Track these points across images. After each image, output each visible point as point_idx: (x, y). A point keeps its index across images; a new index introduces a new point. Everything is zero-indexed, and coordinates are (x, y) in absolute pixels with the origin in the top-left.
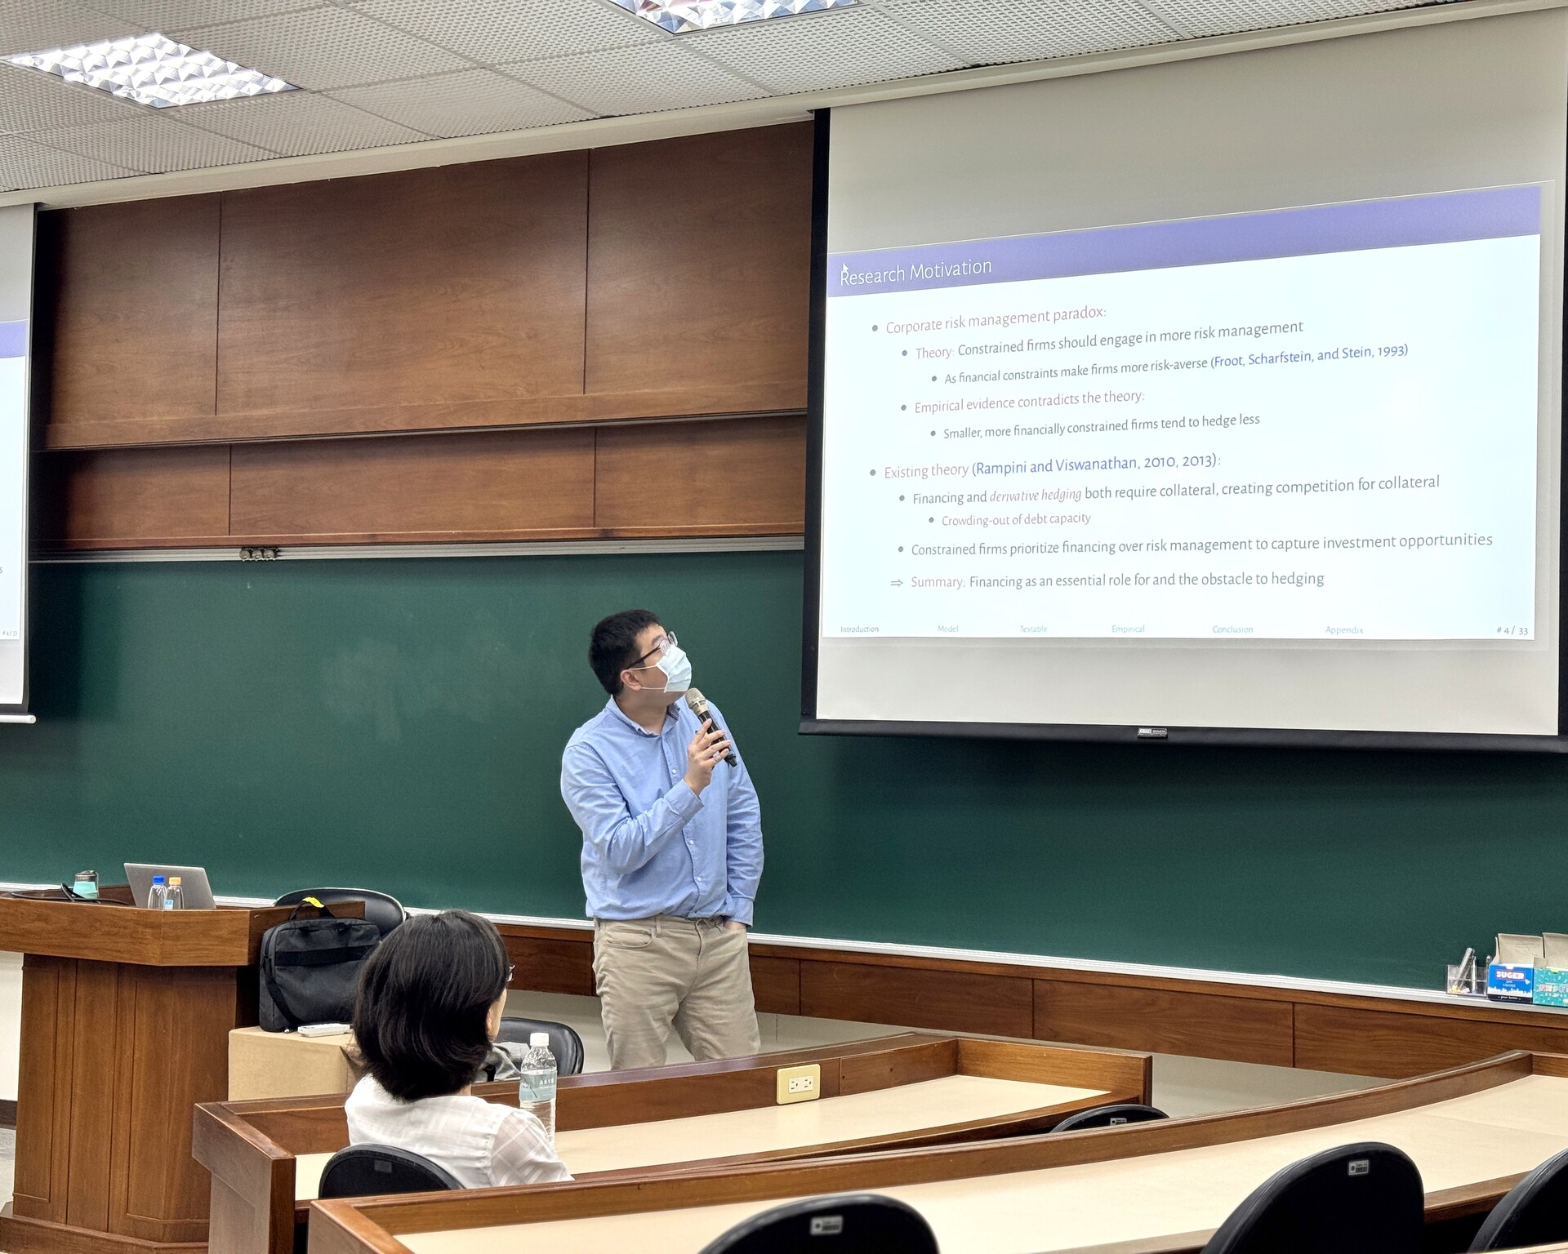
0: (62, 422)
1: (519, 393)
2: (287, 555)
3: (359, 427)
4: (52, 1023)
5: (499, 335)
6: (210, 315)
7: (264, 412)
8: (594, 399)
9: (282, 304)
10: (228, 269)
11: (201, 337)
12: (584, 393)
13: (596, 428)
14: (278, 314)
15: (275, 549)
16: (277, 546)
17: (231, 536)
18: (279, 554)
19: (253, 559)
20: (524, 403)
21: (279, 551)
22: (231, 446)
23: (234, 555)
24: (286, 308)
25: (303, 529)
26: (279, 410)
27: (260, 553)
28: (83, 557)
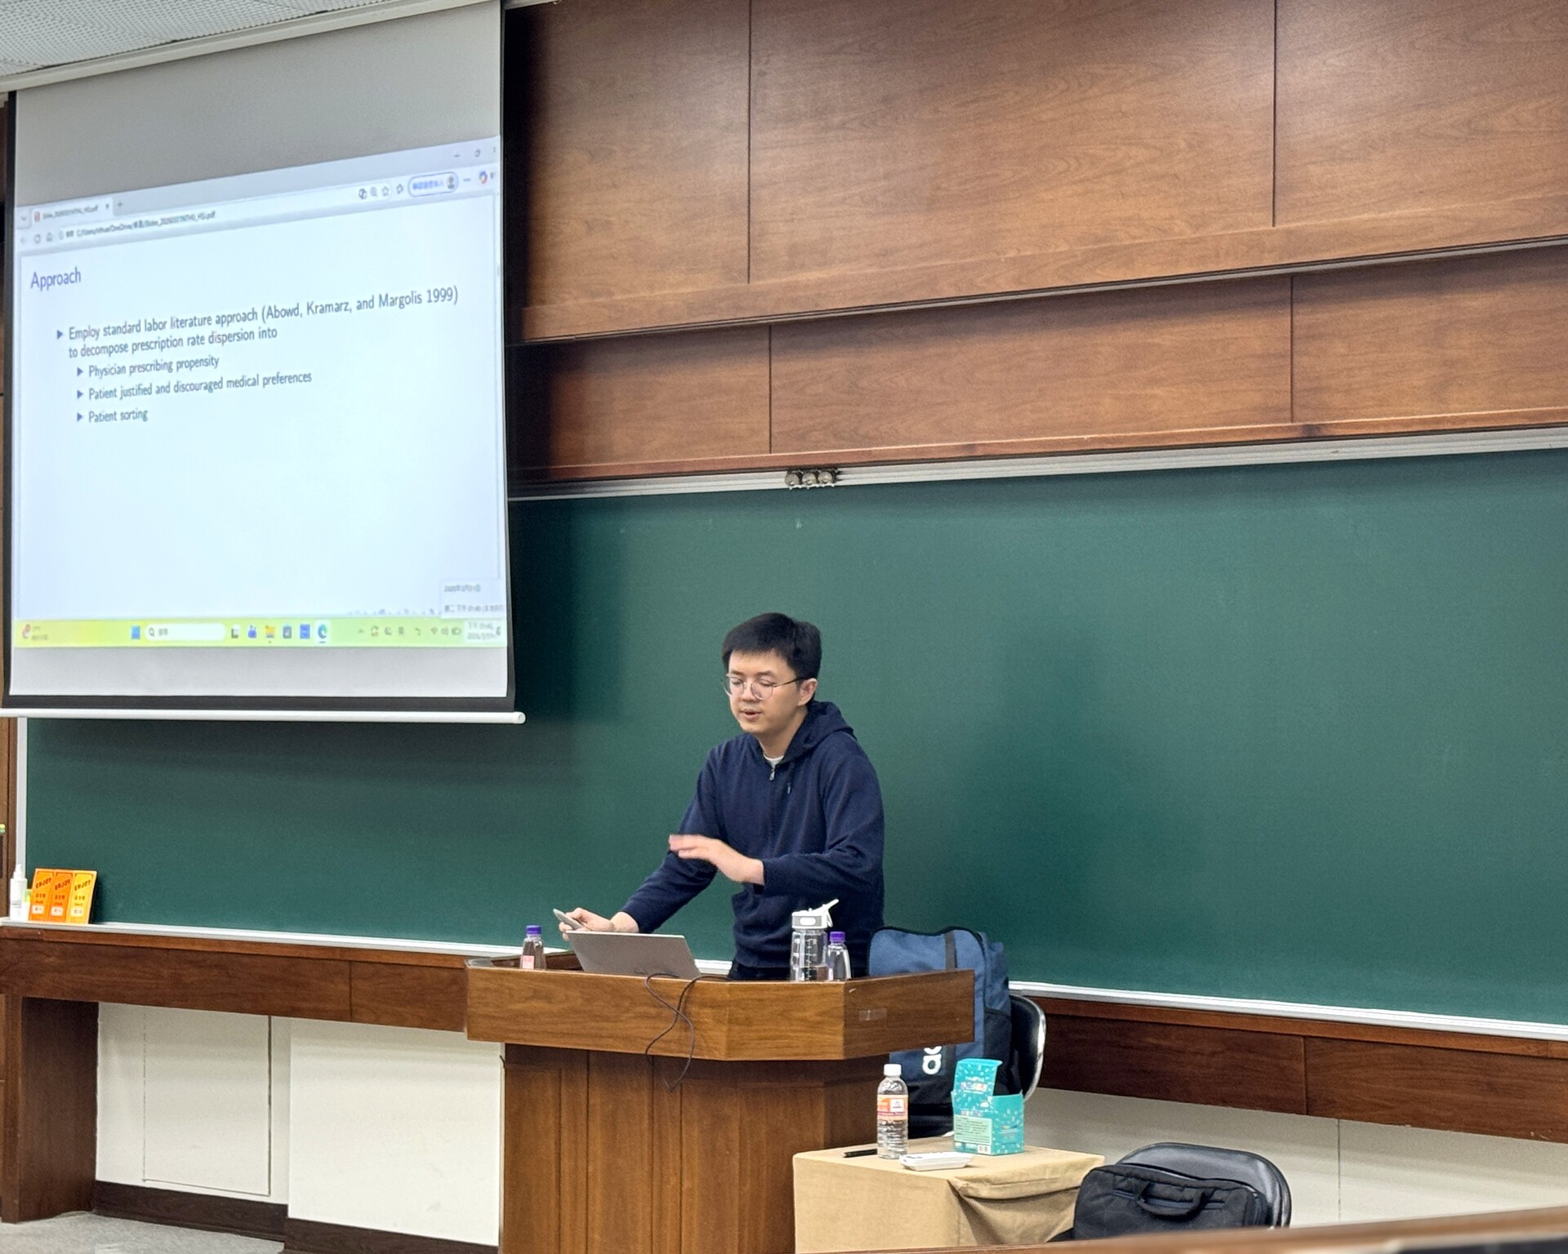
0: (543, 302)
1: (1176, 229)
2: (850, 478)
3: (947, 290)
4: (552, 1143)
5: (1147, 147)
6: (737, 141)
7: (814, 275)
8: (1289, 232)
9: (837, 119)
10: (762, 74)
11: (726, 173)
12: (1274, 225)
13: (1293, 276)
14: (832, 134)
15: (834, 470)
16: (836, 466)
17: (773, 455)
18: (840, 477)
19: (803, 486)
20: (1184, 243)
21: (839, 473)
22: (770, 328)
23: (777, 481)
24: (842, 126)
25: (872, 441)
26: (835, 272)
27: (812, 477)
28: (573, 491)
